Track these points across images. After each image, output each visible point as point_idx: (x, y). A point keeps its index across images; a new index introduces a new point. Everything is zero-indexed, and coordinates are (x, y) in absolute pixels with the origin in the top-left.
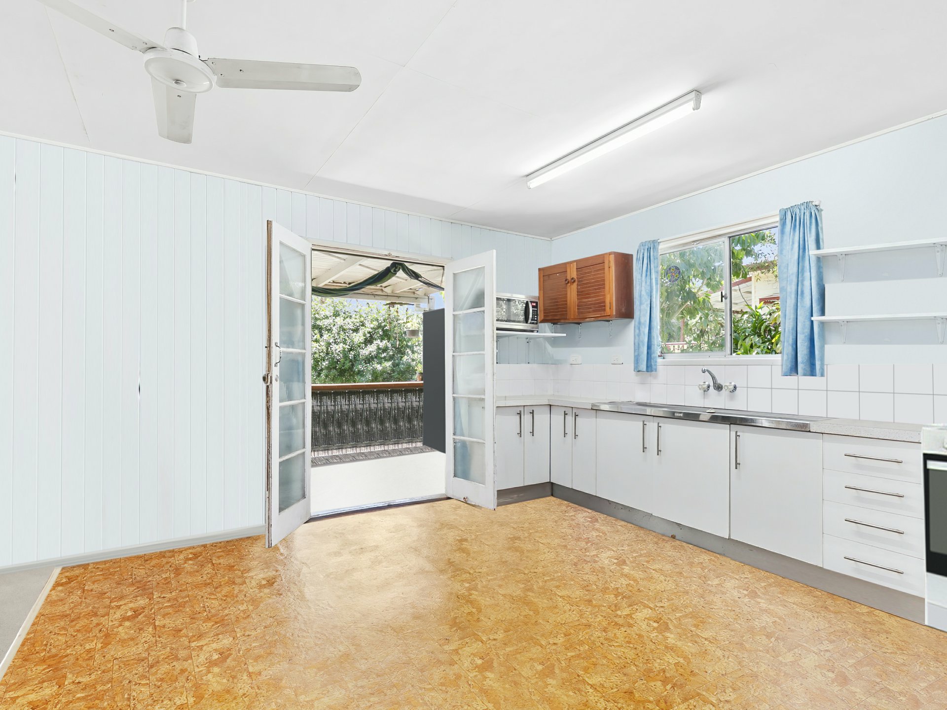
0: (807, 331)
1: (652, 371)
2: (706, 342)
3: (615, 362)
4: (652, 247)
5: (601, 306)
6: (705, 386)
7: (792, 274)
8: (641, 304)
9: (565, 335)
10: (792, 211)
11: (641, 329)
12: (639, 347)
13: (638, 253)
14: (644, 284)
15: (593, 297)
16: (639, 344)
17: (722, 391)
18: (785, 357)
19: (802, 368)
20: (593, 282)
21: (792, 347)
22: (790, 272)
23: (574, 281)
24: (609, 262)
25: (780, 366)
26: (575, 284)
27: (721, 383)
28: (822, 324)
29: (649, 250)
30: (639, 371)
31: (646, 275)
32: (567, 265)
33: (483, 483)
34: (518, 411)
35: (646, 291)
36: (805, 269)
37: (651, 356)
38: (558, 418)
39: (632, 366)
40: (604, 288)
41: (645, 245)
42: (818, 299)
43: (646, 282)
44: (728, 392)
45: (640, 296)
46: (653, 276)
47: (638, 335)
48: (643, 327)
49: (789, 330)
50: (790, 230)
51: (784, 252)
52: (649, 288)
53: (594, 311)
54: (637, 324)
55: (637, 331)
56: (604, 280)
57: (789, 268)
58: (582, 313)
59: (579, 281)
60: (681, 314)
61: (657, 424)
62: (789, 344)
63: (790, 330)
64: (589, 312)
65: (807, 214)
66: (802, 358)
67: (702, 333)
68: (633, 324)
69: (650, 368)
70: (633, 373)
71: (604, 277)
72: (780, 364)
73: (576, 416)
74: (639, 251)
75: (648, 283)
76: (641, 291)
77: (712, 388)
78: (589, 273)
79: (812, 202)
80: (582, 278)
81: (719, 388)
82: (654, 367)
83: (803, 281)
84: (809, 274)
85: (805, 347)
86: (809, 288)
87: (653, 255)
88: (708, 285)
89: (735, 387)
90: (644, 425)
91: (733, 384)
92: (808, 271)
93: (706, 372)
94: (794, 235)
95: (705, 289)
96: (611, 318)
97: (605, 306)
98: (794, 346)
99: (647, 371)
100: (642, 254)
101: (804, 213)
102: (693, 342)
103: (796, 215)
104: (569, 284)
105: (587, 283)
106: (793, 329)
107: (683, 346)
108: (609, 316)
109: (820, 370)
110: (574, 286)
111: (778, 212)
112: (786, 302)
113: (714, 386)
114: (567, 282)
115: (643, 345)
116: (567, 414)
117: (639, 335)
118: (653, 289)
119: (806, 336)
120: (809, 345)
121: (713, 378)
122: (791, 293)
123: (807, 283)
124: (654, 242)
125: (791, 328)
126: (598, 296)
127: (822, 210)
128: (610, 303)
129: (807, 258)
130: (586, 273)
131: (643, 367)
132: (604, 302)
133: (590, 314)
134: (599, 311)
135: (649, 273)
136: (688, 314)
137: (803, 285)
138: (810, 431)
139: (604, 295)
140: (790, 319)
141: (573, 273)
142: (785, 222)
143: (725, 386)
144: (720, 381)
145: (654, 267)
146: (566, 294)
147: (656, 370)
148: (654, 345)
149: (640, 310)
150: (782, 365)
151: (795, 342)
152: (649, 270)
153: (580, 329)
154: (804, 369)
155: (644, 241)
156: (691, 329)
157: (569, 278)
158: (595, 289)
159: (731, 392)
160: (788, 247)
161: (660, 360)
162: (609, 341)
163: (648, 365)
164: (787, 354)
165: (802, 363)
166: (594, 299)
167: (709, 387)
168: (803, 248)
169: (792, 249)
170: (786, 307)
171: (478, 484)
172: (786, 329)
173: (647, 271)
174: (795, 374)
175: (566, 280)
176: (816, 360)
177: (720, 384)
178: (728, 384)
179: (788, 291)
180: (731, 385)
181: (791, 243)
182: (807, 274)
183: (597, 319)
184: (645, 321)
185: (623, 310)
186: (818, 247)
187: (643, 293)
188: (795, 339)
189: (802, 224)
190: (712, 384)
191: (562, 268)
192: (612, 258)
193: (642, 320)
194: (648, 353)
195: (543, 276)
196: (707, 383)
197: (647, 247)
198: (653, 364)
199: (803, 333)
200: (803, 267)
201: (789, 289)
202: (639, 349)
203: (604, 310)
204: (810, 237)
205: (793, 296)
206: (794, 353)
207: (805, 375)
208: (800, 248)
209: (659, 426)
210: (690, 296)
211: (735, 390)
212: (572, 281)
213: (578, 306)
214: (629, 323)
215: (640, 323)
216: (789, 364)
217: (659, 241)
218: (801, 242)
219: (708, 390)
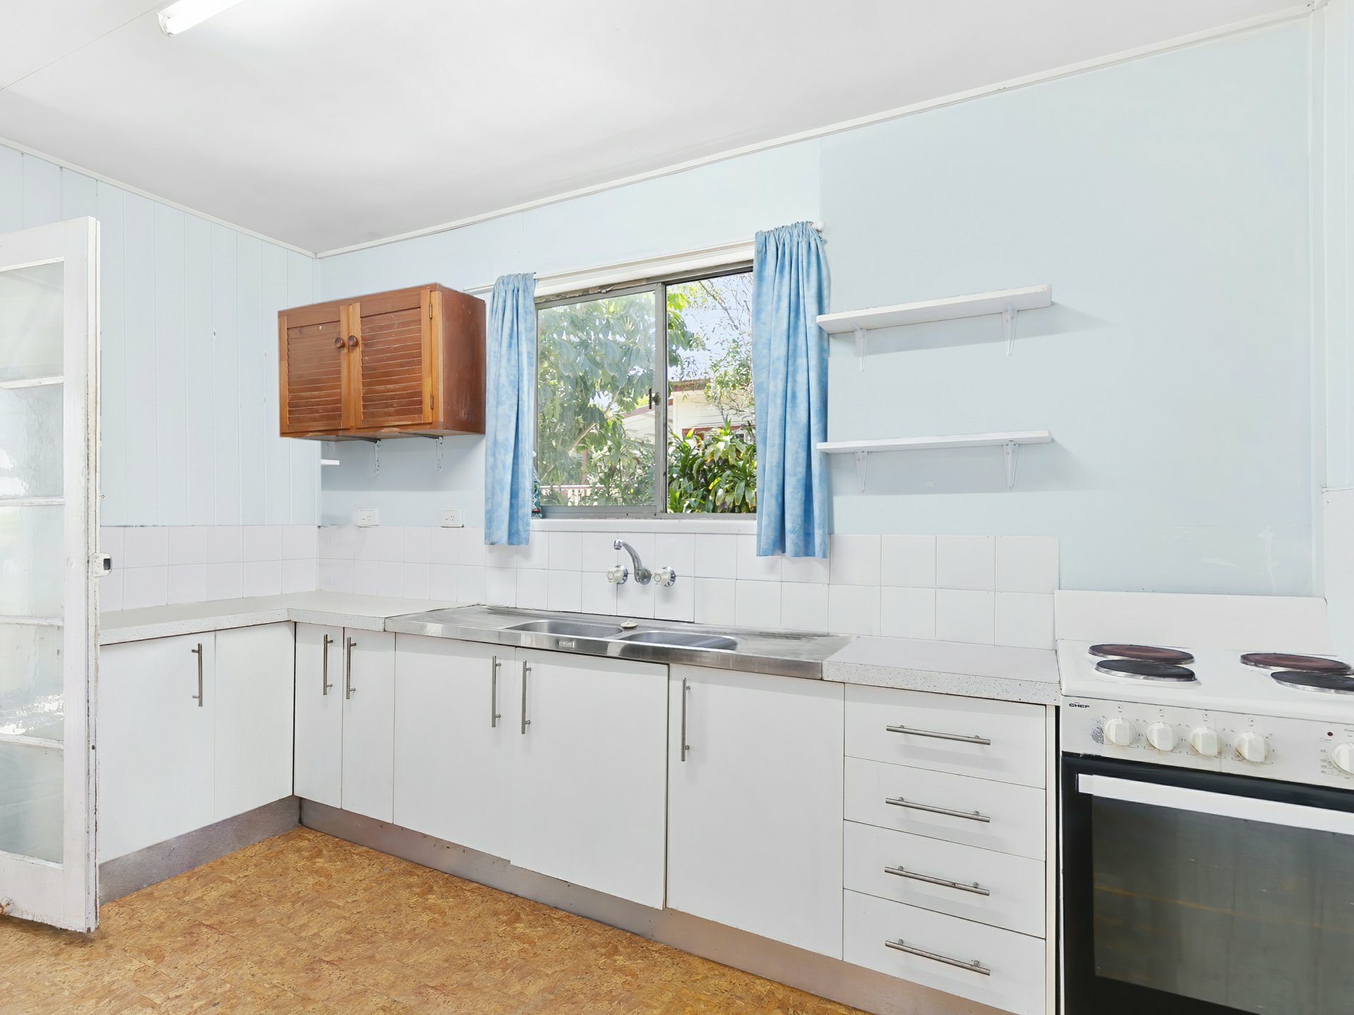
0: (802, 470)
1: (519, 543)
2: (617, 486)
3: (449, 523)
4: (521, 289)
5: (412, 403)
6: (620, 574)
7: (778, 358)
8: (498, 403)
9: (337, 463)
10: (777, 237)
11: (497, 455)
12: (493, 495)
13: (494, 297)
14: (504, 362)
15: (396, 382)
16: (493, 488)
17: (650, 583)
18: (765, 520)
19: (792, 543)
20: (396, 349)
21: (777, 500)
22: (775, 354)
23: (356, 344)
24: (431, 306)
25: (756, 537)
26: (359, 350)
27: (649, 569)
28: (827, 456)
29: (516, 292)
30: (493, 544)
31: (510, 345)
32: (342, 308)
33: (59, 860)
34: (193, 642)
35: (508, 377)
36: (799, 351)
37: (517, 512)
38: (311, 651)
39: (481, 531)
40: (420, 363)
41: (508, 284)
42: (820, 410)
43: (509, 360)
44: (660, 586)
45: (497, 388)
46: (524, 348)
47: (492, 469)
48: (503, 451)
49: (771, 467)
50: (773, 272)
51: (763, 316)
52: (514, 371)
53: (398, 413)
54: (490, 444)
55: (491, 459)
56: (419, 346)
57: (772, 348)
58: (373, 415)
59: (365, 345)
60: (583, 443)
61: (521, 664)
62: (772, 495)
63: (774, 468)
64: (389, 414)
65: (804, 246)
66: (792, 523)
67: (612, 472)
68: (482, 447)
69: (514, 536)
70: (483, 547)
71: (419, 338)
72: (756, 532)
73: (350, 645)
74: (496, 295)
75: (514, 362)
76: (499, 376)
77: (631, 577)
78: (387, 327)
79: (811, 223)
80: (373, 337)
81: (644, 577)
82: (523, 535)
83: (795, 372)
84: (804, 360)
85: (797, 502)
86: (805, 387)
87: (524, 305)
88: (621, 402)
89: (673, 577)
90: (496, 665)
91: (669, 569)
92: (804, 354)
93: (623, 548)
94: (781, 282)
95: (616, 407)
96: (435, 428)
97: (420, 402)
98: (780, 499)
99: (510, 542)
100: (501, 301)
101: (798, 243)
102: (598, 485)
103: (784, 245)
104: (345, 350)
105: (382, 351)
106: (778, 464)
107: (585, 491)
108: (431, 423)
109: (821, 545)
110: (357, 354)
111: (752, 238)
112: (767, 413)
113: (636, 574)
114: (339, 345)
115: (502, 490)
116: (332, 641)
117: (494, 468)
118: (522, 375)
119: (798, 480)
120: (803, 498)
121: (635, 558)
122: (775, 395)
123: (801, 378)
124: (525, 277)
125: (774, 464)
126: (407, 380)
127: (825, 242)
128: (432, 397)
129: (802, 329)
130: (381, 328)
131: (502, 534)
132: (420, 394)
133: (391, 418)
134: (410, 412)
135: (515, 341)
136: (592, 444)
137: (795, 381)
138: (822, 679)
139: (420, 379)
140: (773, 446)
141: (353, 326)
142: (765, 257)
143: (656, 574)
144: (646, 564)
145: (526, 330)
146: (339, 372)
147: (527, 541)
148: (524, 490)
149: (497, 417)
150: (759, 535)
151: (781, 491)
152: (514, 335)
153: (378, 452)
154: (796, 544)
155: (505, 275)
156: (596, 465)
157: (345, 337)
158: (401, 365)
159: (665, 585)
160: (769, 307)
161: (537, 522)
162: (435, 480)
163: (513, 531)
164: (769, 516)
165: (793, 532)
166: (397, 386)
167: (626, 575)
168: (795, 310)
169: (778, 310)
170: (766, 423)
171: (43, 862)
172: (765, 466)
173: (511, 336)
174: (780, 552)
175: (337, 340)
176: (816, 526)
177: (646, 570)
178: (661, 571)
179: (770, 392)
180: (665, 573)
181: (775, 298)
182: (802, 361)
183: (408, 431)
184: (507, 439)
185: (463, 415)
186: (821, 311)
187: (503, 380)
188: (781, 486)
189: (795, 264)
190: (631, 570)
191: (329, 313)
192: (437, 298)
193: (501, 438)
194: (512, 505)
195: (288, 329)
196: (622, 568)
197: (511, 286)
198: (521, 528)
199: (795, 475)
200: (796, 345)
201: (772, 388)
202: (493, 498)
203: (420, 411)
204: (808, 288)
205: (779, 401)
206: (778, 513)
207: (797, 555)
208: (792, 309)
209: (526, 670)
210: (595, 415)
211: (674, 581)
212: (351, 343)
213: (364, 399)
214: (475, 445)
215: (495, 443)
216: (770, 534)
217: (535, 276)
218: (793, 298)
219: (625, 581)
